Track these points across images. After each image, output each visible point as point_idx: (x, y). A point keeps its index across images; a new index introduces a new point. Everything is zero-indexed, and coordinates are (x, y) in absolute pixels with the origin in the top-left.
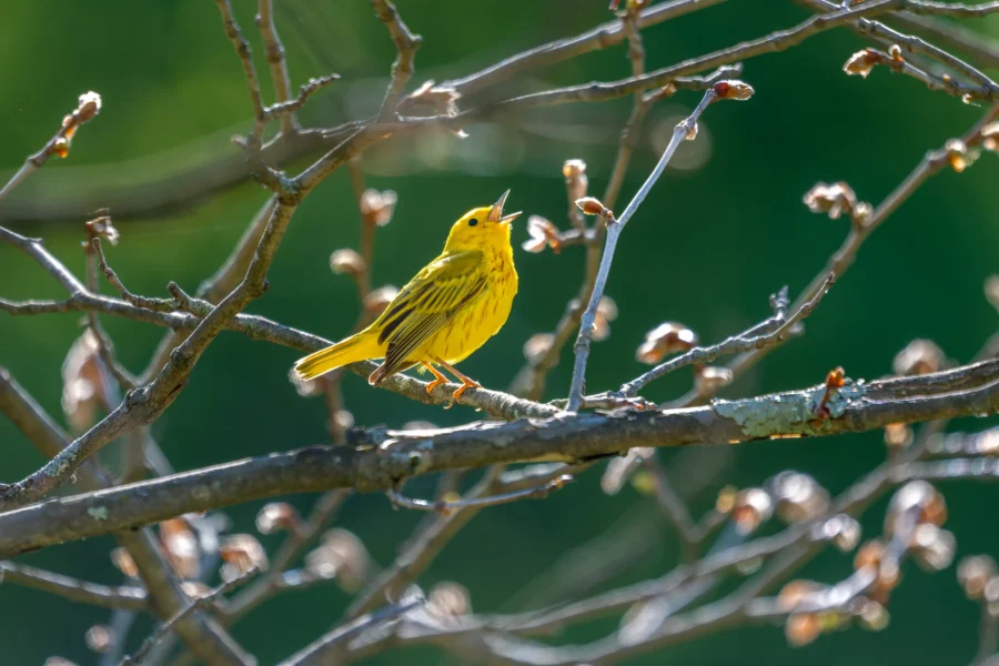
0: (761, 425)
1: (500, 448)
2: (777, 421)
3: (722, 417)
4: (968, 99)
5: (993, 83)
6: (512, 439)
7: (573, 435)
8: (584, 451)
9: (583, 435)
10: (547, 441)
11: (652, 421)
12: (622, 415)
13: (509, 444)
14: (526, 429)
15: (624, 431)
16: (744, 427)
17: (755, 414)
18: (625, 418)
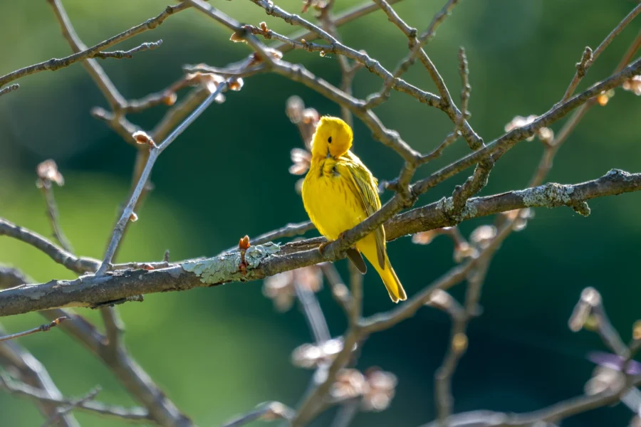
0: (212, 275)
1: (35, 300)
2: (222, 272)
3: (187, 272)
4: (323, 54)
5: (337, 42)
6: (44, 294)
7: (87, 289)
8: (96, 299)
9: (94, 289)
10: (70, 294)
11: (140, 277)
12: (121, 274)
13: (41, 297)
14: (56, 287)
15: (122, 284)
16: (200, 277)
17: (207, 269)
18: (123, 276)
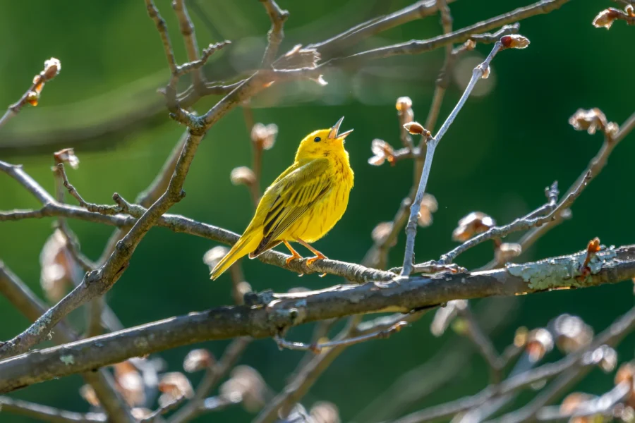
0: (542, 281)
1: (354, 304)
2: (553, 277)
3: (513, 276)
6: (362, 297)
7: (407, 292)
8: (415, 303)
9: (414, 292)
10: (388, 297)
11: (463, 280)
12: (441, 277)
13: (361, 301)
14: (373, 289)
15: (443, 288)
16: (529, 282)
17: (537, 273)
18: (444, 279)
